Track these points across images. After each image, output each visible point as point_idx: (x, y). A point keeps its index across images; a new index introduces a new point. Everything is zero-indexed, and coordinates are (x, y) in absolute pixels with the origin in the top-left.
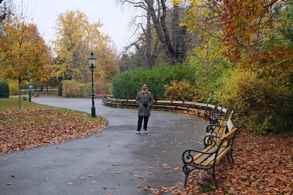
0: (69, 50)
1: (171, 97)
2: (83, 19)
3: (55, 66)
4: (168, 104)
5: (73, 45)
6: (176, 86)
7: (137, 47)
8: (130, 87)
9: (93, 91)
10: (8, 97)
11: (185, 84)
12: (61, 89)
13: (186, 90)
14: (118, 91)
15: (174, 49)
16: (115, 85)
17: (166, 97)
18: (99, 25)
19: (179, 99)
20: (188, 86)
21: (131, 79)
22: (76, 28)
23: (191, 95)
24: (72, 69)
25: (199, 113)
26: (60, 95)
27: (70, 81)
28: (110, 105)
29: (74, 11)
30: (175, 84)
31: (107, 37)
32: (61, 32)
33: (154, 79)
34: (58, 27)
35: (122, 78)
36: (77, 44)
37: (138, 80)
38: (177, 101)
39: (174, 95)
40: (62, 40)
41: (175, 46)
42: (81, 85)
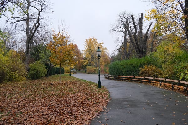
0: (89, 54)
1: (144, 75)
2: (96, 41)
3: (84, 60)
4: (142, 79)
5: (91, 52)
6: (147, 68)
7: (120, 51)
8: (118, 69)
9: (99, 71)
10: (63, 74)
11: (153, 67)
12: (86, 70)
13: (154, 70)
14: (112, 71)
15: (141, 49)
16: (110, 68)
17: (141, 75)
18: (102, 43)
19: (149, 76)
20: (154, 68)
21: (119, 65)
22: (92, 45)
23: (157, 74)
24: (91, 62)
25: (173, 87)
26: (86, 72)
27: (89, 67)
28: (108, 78)
29: (92, 38)
30: (146, 68)
31: (105, 48)
32: (87, 47)
33: (132, 65)
34: (85, 45)
35: (114, 64)
36: (93, 51)
37: (123, 65)
38: (148, 77)
39: (146, 73)
40: (87, 50)
41: (141, 48)
42: (94, 68)
